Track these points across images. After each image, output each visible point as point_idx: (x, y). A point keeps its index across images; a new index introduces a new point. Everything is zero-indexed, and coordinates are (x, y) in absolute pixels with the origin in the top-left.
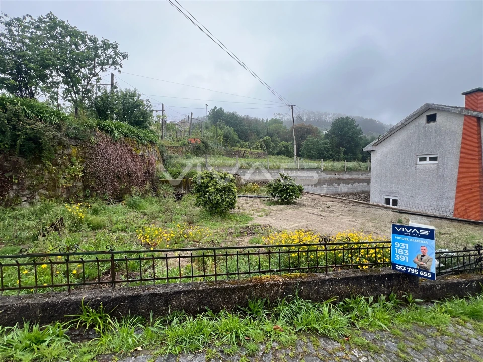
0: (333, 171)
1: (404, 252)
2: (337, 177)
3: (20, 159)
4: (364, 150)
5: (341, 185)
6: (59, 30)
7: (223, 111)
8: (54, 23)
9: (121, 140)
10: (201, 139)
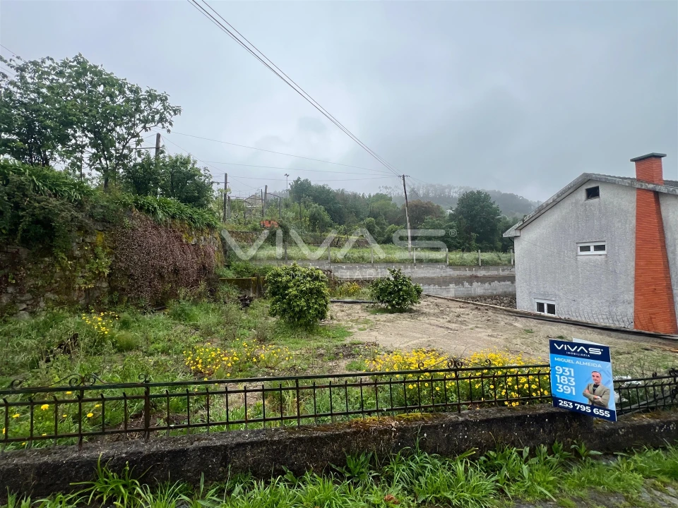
0: (463, 265)
1: (569, 381)
2: (468, 273)
3: (22, 250)
4: (504, 236)
5: (475, 284)
6: (89, 77)
7: (310, 184)
8: (83, 68)
9: (166, 223)
10: (279, 222)
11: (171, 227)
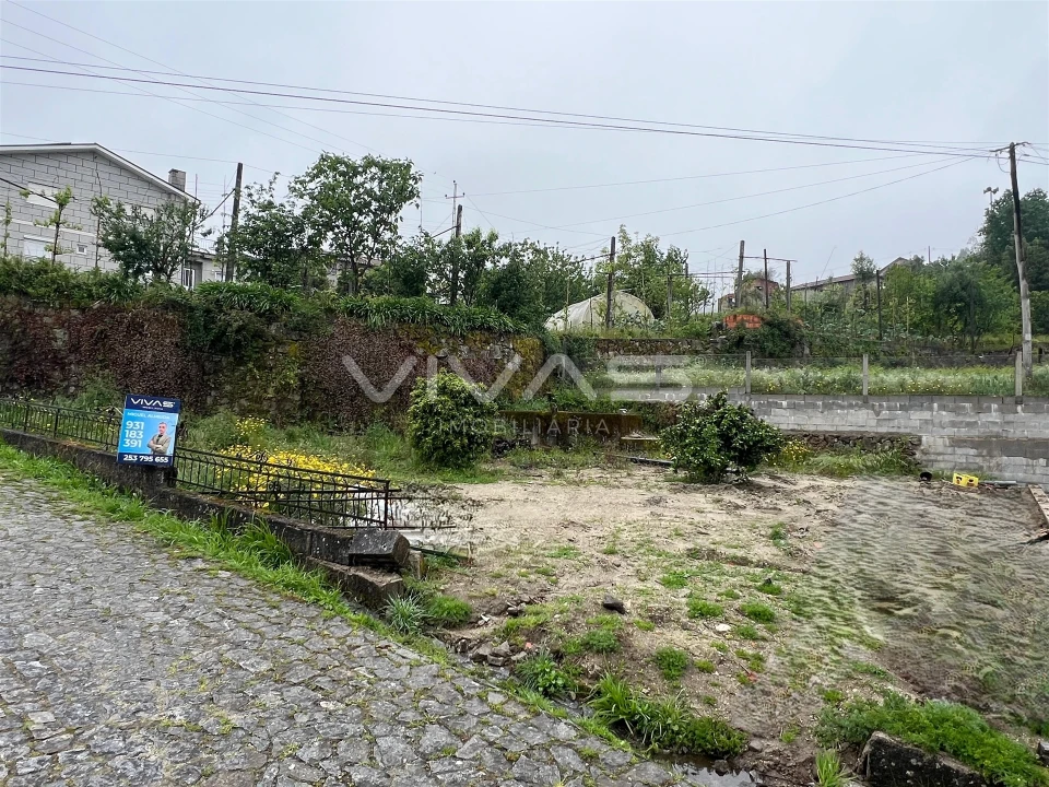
1: (138, 434)
9: (386, 329)
10: (765, 316)
11: (396, 333)
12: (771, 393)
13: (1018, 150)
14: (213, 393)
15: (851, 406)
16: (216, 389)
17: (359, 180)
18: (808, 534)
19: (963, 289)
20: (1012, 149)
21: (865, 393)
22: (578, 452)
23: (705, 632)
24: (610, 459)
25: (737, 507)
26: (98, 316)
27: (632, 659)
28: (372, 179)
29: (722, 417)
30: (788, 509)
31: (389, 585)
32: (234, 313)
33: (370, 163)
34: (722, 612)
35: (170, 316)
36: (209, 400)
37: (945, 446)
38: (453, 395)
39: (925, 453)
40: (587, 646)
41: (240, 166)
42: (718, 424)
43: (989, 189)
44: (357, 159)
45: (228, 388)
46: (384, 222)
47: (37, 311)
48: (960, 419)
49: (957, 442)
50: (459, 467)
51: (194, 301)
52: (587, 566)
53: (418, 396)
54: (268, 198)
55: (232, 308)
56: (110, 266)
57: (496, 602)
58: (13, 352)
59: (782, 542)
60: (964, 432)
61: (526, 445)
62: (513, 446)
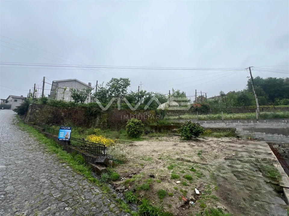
3: (92, 117)
7: (262, 79)
9: (124, 110)
10: (202, 104)
11: (126, 111)
12: (203, 120)
13: (251, 68)
14: (91, 124)
15: (220, 122)
16: (91, 123)
17: (119, 82)
18: (207, 153)
19: (244, 97)
20: (250, 68)
21: (223, 119)
22: (163, 133)
23: (174, 183)
24: (169, 135)
25: (193, 146)
26: (70, 110)
27: (152, 192)
28: (122, 82)
29: (190, 126)
30: (205, 146)
31: (103, 170)
32: (94, 108)
33: (121, 79)
34: (179, 177)
35: (83, 109)
36: (90, 125)
37: (242, 130)
38: (134, 123)
39: (237, 132)
40: (142, 188)
41: (97, 81)
42: (189, 127)
43: (248, 77)
44: (119, 79)
45: (93, 123)
46: (124, 90)
47: (59, 109)
48: (245, 124)
49: (244, 129)
50: (136, 138)
51: (87, 106)
52: (153, 163)
53: (128, 123)
54: (102, 86)
55: (94, 107)
56: (73, 101)
57: (126, 174)
58: (54, 117)
59: (200, 155)
60: (246, 127)
61: (152, 132)
62: (149, 132)
